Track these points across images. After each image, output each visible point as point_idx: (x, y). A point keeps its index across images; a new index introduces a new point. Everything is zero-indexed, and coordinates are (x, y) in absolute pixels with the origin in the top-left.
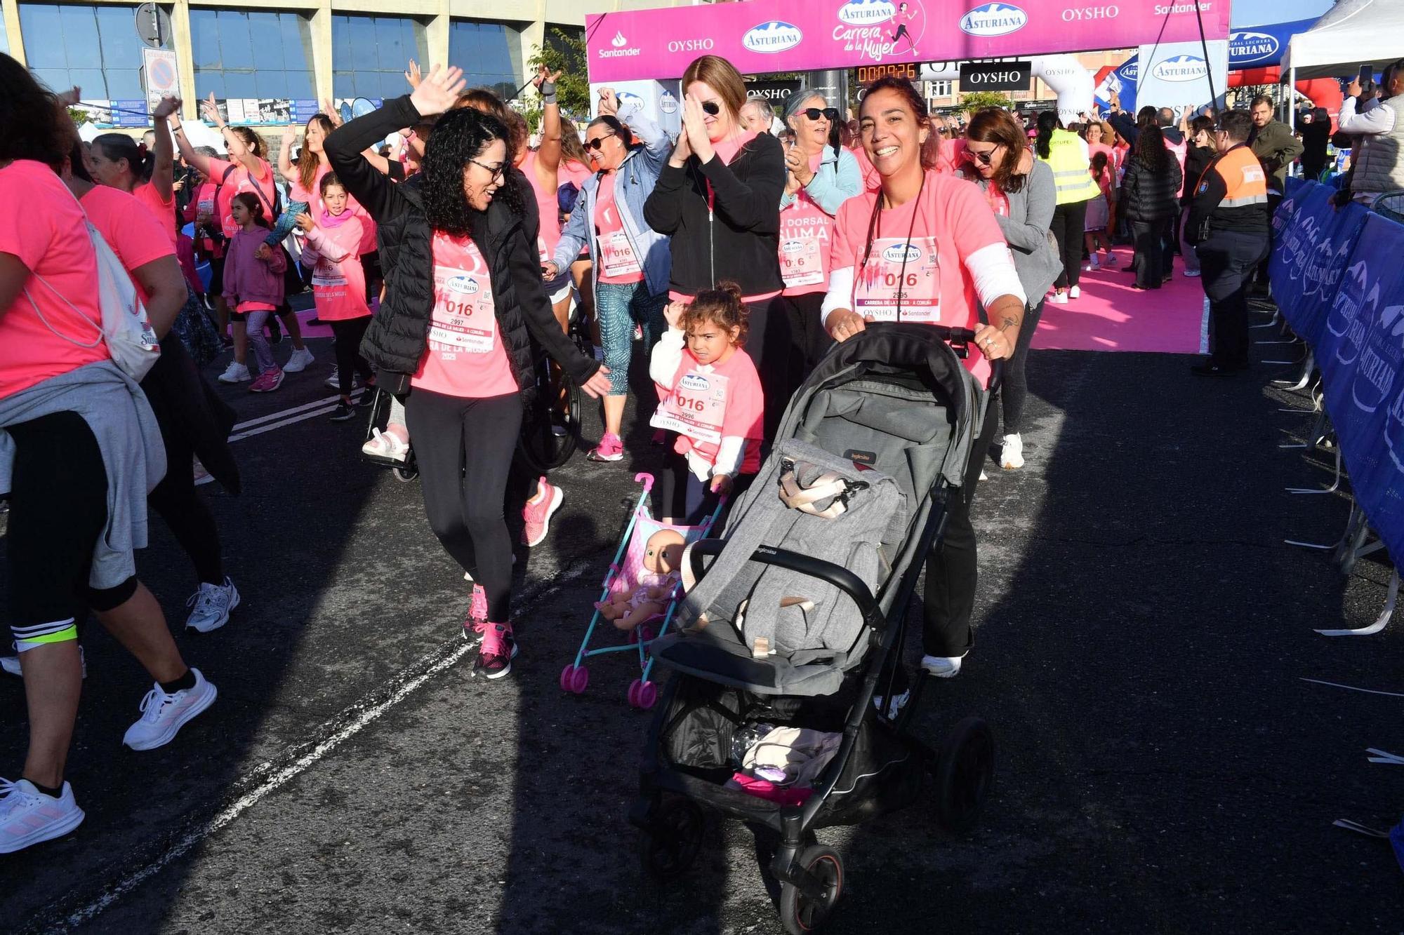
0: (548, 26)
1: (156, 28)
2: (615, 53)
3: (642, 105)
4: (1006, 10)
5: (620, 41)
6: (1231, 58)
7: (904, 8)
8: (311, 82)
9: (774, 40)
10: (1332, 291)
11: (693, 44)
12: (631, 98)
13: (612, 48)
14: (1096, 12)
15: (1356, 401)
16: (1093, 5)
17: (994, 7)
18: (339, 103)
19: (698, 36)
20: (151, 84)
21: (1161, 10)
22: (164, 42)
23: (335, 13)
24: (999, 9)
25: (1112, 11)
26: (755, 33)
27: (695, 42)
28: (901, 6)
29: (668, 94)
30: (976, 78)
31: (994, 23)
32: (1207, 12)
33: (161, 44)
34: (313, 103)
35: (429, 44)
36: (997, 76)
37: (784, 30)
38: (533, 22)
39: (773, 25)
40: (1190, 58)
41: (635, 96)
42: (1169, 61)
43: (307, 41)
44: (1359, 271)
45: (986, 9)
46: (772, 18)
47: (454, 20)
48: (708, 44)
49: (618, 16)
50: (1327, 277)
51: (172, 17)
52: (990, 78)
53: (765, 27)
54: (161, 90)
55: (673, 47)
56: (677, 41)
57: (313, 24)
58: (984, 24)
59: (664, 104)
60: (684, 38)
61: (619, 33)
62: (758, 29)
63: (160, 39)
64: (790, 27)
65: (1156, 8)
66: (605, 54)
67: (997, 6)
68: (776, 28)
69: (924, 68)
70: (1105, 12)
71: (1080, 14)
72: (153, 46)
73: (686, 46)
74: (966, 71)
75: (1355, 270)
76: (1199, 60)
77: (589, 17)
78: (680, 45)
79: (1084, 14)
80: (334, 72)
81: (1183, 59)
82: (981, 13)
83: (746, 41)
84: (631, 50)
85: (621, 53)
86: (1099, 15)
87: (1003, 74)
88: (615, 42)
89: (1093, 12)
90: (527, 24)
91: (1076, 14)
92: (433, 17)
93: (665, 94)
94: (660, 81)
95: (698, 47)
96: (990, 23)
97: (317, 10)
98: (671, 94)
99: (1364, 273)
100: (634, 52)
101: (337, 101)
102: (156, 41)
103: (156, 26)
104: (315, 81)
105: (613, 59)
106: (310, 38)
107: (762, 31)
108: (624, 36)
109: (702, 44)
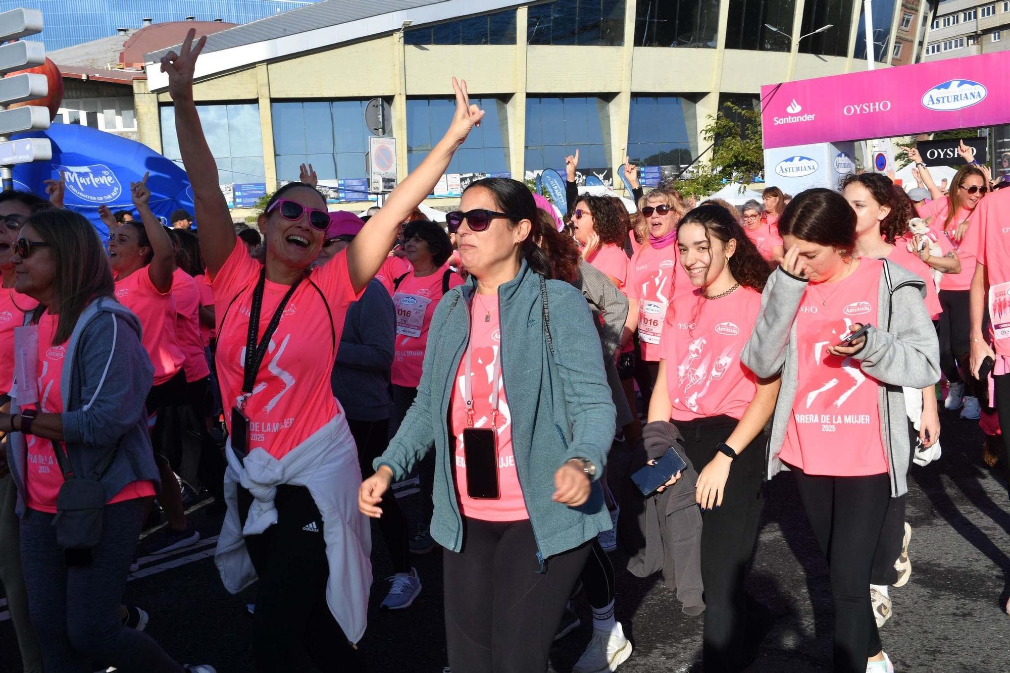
0: (724, 97)
1: (381, 120)
2: (789, 120)
3: (816, 168)
5: (795, 108)
9: (956, 98)
11: (869, 107)
12: (804, 160)
13: (787, 115)
19: (874, 99)
20: (375, 167)
22: (387, 131)
23: (529, 95)
26: (935, 93)
27: (871, 104)
29: (843, 155)
33: (384, 133)
35: (611, 118)
37: (967, 88)
38: (708, 93)
39: (954, 84)
41: (809, 159)
43: (503, 122)
46: (954, 77)
47: (635, 95)
48: (885, 106)
49: (794, 84)
51: (392, 108)
53: (947, 86)
54: (382, 172)
55: (849, 110)
56: (853, 105)
57: (509, 107)
59: (838, 165)
60: (860, 102)
61: (794, 101)
62: (939, 88)
63: (383, 129)
64: (973, 84)
66: (778, 121)
68: (959, 86)
72: (377, 135)
73: (862, 109)
77: (764, 88)
78: (856, 109)
80: (526, 147)
83: (926, 100)
84: (806, 116)
85: (796, 119)
88: (789, 110)
90: (704, 95)
92: (614, 95)
93: (840, 155)
94: (835, 144)
95: (874, 109)
97: (514, 93)
98: (846, 155)
100: (809, 118)
101: (528, 172)
102: (380, 130)
103: (380, 117)
104: (509, 156)
105: (787, 125)
106: (506, 119)
107: (942, 90)
108: (799, 104)
109: (879, 107)
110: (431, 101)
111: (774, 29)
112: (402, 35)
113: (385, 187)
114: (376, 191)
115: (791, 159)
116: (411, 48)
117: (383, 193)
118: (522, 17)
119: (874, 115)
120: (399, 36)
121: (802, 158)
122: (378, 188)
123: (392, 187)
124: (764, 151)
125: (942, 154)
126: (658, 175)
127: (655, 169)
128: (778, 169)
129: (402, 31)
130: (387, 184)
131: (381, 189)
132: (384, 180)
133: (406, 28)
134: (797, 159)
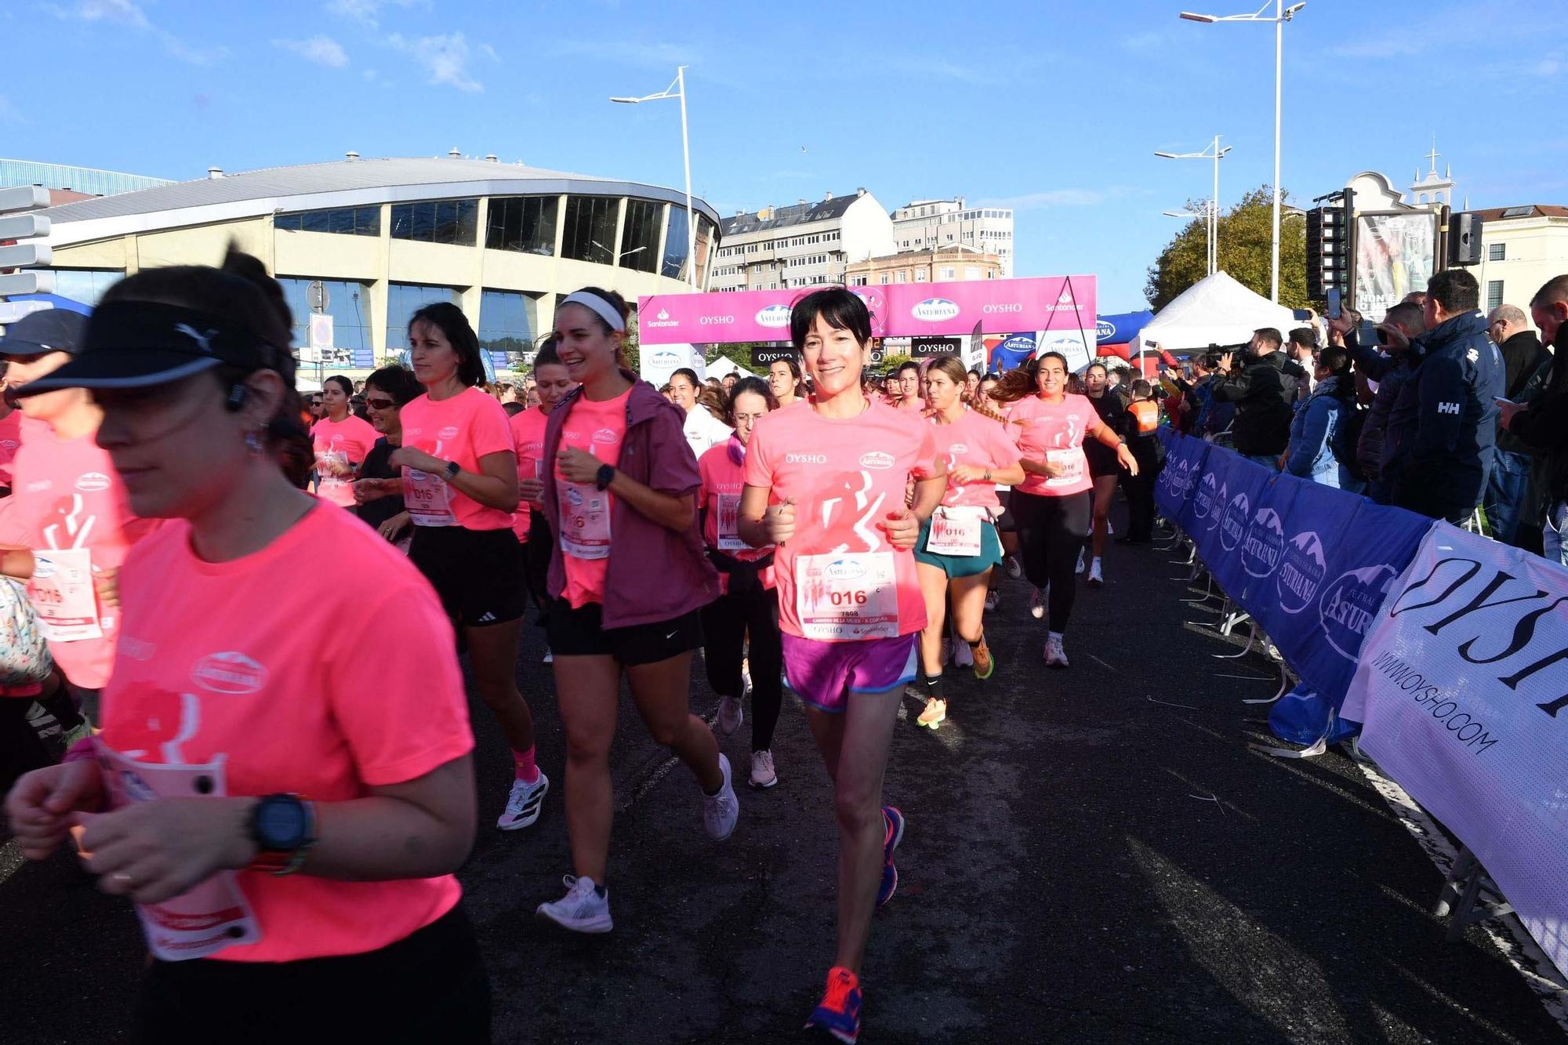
1: (320, 300)
2: (660, 324)
3: (679, 362)
4: (944, 304)
5: (663, 315)
6: (1098, 337)
7: (873, 299)
8: (368, 335)
9: (779, 318)
10: (1192, 493)
12: (671, 356)
13: (657, 320)
14: (1006, 308)
15: (1224, 547)
16: (1005, 303)
17: (936, 301)
18: (391, 353)
19: (720, 313)
21: (1050, 308)
23: (391, 283)
24: (939, 303)
25: (1017, 308)
26: (765, 313)
27: (720, 318)
28: (871, 298)
29: (698, 353)
30: (923, 348)
31: (936, 312)
32: (1083, 311)
34: (369, 351)
36: (938, 347)
38: (547, 293)
39: (778, 308)
40: (1071, 341)
41: (674, 355)
42: (1057, 342)
43: (366, 303)
44: (1210, 479)
45: (930, 302)
47: (485, 290)
48: (730, 319)
49: (664, 297)
50: (1189, 484)
52: (932, 348)
53: (772, 309)
54: (321, 344)
55: (704, 321)
56: (708, 317)
57: (372, 290)
58: (929, 312)
59: (694, 361)
61: (663, 310)
62: (767, 310)
63: (322, 307)
65: (1047, 306)
66: (652, 324)
67: (938, 301)
68: (781, 309)
69: (887, 341)
70: (1012, 308)
71: (995, 309)
72: (317, 312)
73: (713, 321)
74: (916, 343)
75: (1206, 478)
76: (1077, 342)
77: (640, 298)
78: (709, 320)
79: (998, 309)
80: (387, 328)
81: (1066, 341)
82: (927, 305)
83: (759, 318)
84: (672, 322)
85: (665, 324)
86: (1009, 310)
87: (942, 346)
88: (660, 316)
89: (1004, 307)
90: (542, 294)
91: (993, 308)
92: (468, 288)
93: (696, 354)
94: (692, 344)
95: (722, 321)
96: (933, 312)
97: (376, 280)
99: (1213, 479)
100: (675, 324)
101: (389, 350)
102: (320, 309)
103: (320, 297)
104: (372, 335)
105: (657, 328)
106: (370, 301)
107: (770, 311)
108: (667, 312)
109: (725, 320)
110: (298, 281)
111: (600, 246)
112: (273, 219)
113: (324, 358)
114: (316, 361)
115: (661, 354)
116: (281, 232)
117: (321, 363)
118: (386, 214)
119: (722, 326)
120: (270, 220)
121: (669, 354)
122: (317, 358)
123: (329, 358)
124: (640, 346)
125: (769, 358)
126: (504, 359)
127: (501, 354)
128: (651, 362)
129: (273, 216)
130: (325, 355)
131: (320, 359)
132: (323, 352)
133: (277, 214)
134: (665, 354)
